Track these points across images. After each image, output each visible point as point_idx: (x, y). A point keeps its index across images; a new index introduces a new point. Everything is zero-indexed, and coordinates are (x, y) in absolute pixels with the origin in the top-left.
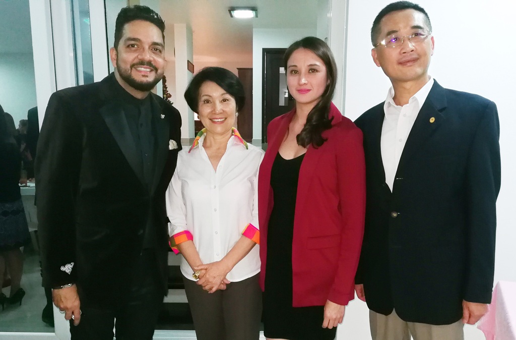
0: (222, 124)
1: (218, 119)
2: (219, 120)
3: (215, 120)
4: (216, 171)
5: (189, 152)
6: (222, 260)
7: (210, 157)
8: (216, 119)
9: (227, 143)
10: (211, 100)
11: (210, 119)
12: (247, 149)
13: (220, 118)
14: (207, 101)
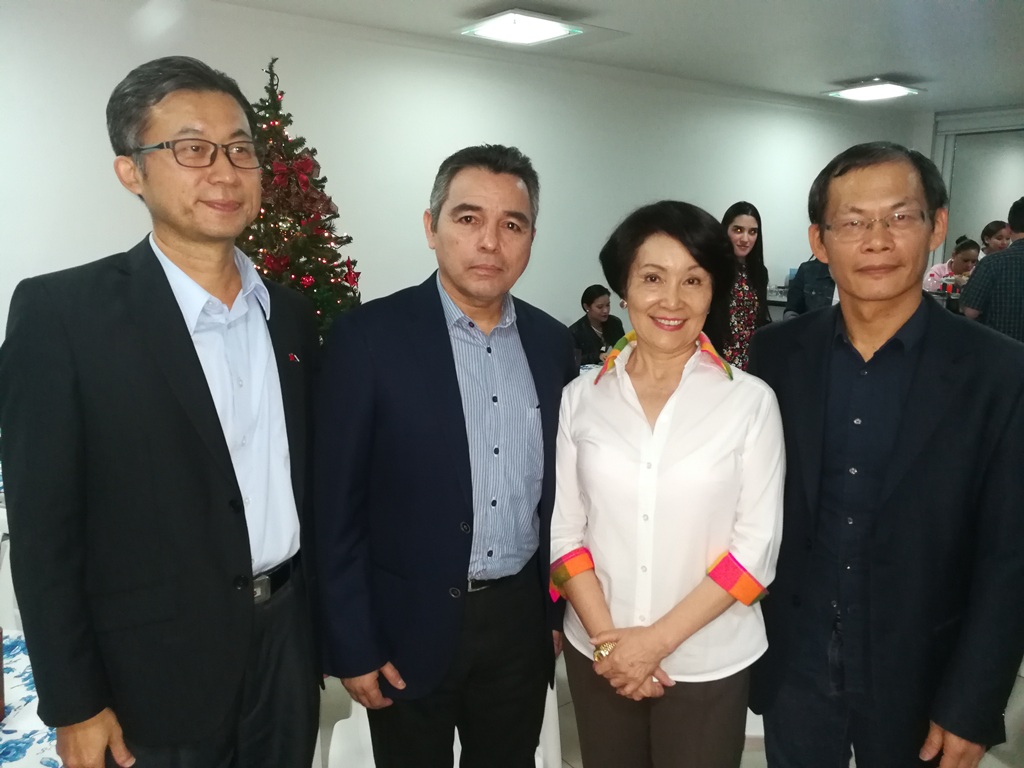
0: (676, 332)
1: (669, 320)
2: (672, 323)
3: (663, 321)
4: (653, 429)
5: (596, 382)
6: (653, 626)
7: (642, 397)
8: (665, 319)
9: (684, 368)
10: (662, 276)
11: (653, 318)
12: (732, 378)
13: (674, 320)
14: (652, 278)
